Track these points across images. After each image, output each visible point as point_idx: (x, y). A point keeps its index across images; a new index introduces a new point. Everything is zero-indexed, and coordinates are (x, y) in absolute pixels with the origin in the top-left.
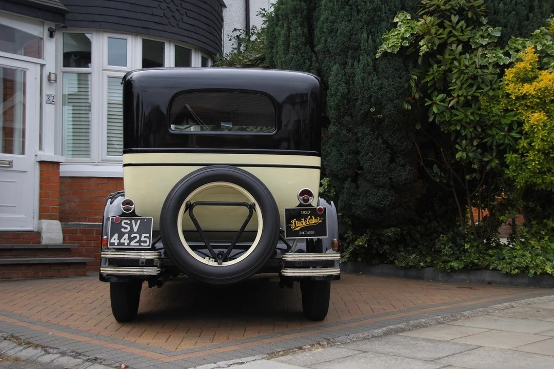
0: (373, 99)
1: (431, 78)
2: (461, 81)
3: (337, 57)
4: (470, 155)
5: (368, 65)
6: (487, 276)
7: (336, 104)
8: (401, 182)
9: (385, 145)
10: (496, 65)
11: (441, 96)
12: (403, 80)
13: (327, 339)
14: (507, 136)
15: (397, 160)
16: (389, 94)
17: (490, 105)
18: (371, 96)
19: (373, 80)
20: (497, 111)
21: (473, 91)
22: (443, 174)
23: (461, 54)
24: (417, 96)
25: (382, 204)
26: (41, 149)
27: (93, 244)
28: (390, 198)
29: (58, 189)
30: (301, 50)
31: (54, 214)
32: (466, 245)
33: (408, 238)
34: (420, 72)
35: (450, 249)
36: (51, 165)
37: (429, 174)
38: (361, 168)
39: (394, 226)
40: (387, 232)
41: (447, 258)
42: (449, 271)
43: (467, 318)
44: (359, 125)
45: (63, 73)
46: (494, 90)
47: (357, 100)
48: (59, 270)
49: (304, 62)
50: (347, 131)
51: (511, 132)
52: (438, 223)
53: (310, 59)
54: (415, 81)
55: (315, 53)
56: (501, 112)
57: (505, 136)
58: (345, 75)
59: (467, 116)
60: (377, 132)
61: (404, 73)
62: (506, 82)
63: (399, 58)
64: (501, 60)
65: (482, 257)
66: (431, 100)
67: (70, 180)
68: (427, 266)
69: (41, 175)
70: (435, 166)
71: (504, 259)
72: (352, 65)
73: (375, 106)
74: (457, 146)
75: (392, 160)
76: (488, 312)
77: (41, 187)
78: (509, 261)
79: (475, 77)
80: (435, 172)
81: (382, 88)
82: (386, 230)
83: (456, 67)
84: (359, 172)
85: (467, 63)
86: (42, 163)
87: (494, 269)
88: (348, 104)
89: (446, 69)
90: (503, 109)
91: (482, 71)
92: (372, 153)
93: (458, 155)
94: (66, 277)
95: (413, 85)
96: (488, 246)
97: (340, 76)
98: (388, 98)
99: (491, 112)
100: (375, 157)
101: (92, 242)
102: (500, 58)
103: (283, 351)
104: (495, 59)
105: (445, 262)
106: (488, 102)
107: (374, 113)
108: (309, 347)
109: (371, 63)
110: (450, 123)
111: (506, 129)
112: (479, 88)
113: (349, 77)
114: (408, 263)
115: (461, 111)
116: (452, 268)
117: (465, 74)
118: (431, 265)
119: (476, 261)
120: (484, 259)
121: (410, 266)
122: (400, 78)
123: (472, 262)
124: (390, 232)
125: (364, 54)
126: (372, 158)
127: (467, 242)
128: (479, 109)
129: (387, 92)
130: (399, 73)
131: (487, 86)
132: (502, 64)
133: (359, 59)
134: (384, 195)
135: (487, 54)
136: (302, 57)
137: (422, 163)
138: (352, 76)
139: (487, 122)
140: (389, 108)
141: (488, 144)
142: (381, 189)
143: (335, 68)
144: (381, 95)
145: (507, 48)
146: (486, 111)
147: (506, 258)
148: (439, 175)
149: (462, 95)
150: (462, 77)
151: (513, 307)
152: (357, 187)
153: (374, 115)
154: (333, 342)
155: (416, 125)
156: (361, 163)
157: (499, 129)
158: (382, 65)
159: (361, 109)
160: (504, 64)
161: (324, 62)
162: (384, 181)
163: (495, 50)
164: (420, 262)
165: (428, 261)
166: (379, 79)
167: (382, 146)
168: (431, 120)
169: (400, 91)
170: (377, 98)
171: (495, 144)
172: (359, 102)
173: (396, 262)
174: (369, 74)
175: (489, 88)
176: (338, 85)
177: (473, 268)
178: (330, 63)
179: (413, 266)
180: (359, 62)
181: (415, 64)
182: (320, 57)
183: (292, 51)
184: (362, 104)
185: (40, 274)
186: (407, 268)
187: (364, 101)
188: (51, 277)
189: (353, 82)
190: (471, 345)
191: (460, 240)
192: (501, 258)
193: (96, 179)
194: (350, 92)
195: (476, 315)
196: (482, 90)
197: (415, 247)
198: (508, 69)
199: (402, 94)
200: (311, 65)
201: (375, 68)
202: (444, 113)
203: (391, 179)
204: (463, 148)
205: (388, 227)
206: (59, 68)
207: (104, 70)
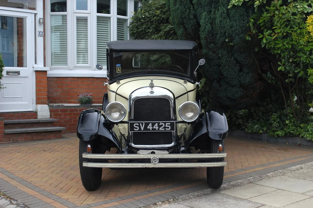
0: (227, 34)
1: (262, 21)
2: (280, 23)
3: (205, 7)
4: (288, 68)
5: (224, 13)
6: (298, 141)
7: (205, 37)
8: (246, 83)
9: (235, 62)
10: (302, 13)
11: (269, 32)
12: (245, 22)
13: (174, 197)
14: (308, 58)
15: (244, 70)
16: (237, 31)
17: (298, 38)
18: (225, 32)
19: (226, 22)
20: (302, 42)
21: (287, 30)
22: (273, 78)
23: (281, 6)
24: (254, 32)
25: (235, 97)
26: (36, 63)
27: (68, 117)
28: (240, 93)
29: (46, 87)
30: (184, 3)
31: (44, 101)
32: (286, 121)
33: (255, 114)
34: (256, 17)
35: (277, 124)
36: (42, 72)
37: (265, 78)
38: (222, 75)
39: (244, 109)
40: (240, 112)
41: (275, 129)
42: (276, 137)
43: (269, 177)
44: (219, 49)
45: (51, 16)
46: (300, 29)
47: (217, 34)
48: (45, 136)
49: (186, 10)
50: (212, 52)
51: (311, 56)
52: (273, 105)
53: (189, 8)
54: (253, 23)
55: (193, 5)
56: (305, 43)
57: (307, 58)
58: (210, 18)
59: (284, 45)
60: (230, 54)
61: (246, 17)
62: (308, 24)
63: (242, 8)
64: (305, 10)
65: (296, 129)
66: (263, 34)
67: (56, 79)
68: (264, 133)
69: (36, 79)
70: (269, 73)
71: (308, 131)
72: (215, 12)
73: (229, 38)
74: (279, 63)
75: (241, 70)
76: (284, 173)
77: (37, 86)
78: (311, 132)
79: (289, 21)
80: (268, 76)
81: (232, 27)
82: (239, 111)
83: (277, 15)
84: (221, 77)
85: (284, 12)
86: (37, 72)
87: (302, 137)
88: (212, 36)
89: (272, 15)
90: (306, 41)
91: (293, 17)
92: (228, 66)
93: (279, 69)
94: (49, 139)
95: (251, 25)
96: (302, 121)
97: (207, 19)
98: (236, 33)
99: (299, 42)
100: (229, 68)
101: (68, 116)
102: (305, 8)
103: (144, 207)
104: (302, 9)
105: (274, 131)
106: (297, 36)
107: (228, 42)
108: (161, 203)
109: (226, 12)
110: (274, 49)
111: (308, 53)
112: (291, 27)
113: (213, 20)
114: (253, 130)
115: (280, 42)
116: (278, 135)
117: (282, 19)
118: (266, 132)
119: (292, 132)
120: (297, 130)
121: (254, 132)
122: (244, 21)
123: (289, 132)
124: (241, 112)
125: (221, 6)
126: (228, 69)
127: (287, 120)
128: (292, 40)
129: (235, 30)
130: (243, 18)
131: (297, 27)
132: (306, 12)
133: (219, 9)
134: (236, 91)
135: (297, 5)
136: (185, 7)
137: (260, 71)
138: (214, 19)
139: (297, 48)
140: (237, 39)
141: (298, 62)
142: (234, 88)
143: (204, 14)
144: (232, 31)
145: (310, 2)
146: (296, 42)
147: (309, 131)
148: (271, 78)
149: (280, 32)
150: (280, 21)
151: (302, 168)
152: (220, 86)
153: (228, 43)
154: (177, 199)
155: (256, 49)
156: (222, 72)
157: (304, 54)
158: (232, 12)
159: (220, 40)
160: (308, 12)
161: (198, 10)
162: (236, 83)
163: (302, 3)
164: (260, 130)
165: (265, 130)
166: (230, 21)
167: (234, 62)
168: (263, 46)
169: (244, 29)
170: (229, 33)
171: (301, 62)
172: (219, 35)
173: (246, 129)
174: (225, 18)
175: (298, 27)
176: (206, 25)
177: (290, 136)
178: (201, 11)
179: (256, 132)
180: (218, 11)
181: (253, 12)
182: (195, 7)
183: (178, 4)
184: (220, 37)
185: (34, 138)
186: (253, 133)
187: (222, 35)
188: (41, 140)
189: (215, 23)
190: (258, 203)
191: (284, 118)
192: (306, 131)
193: (70, 78)
194: (213, 29)
195: (276, 175)
196: (293, 29)
197: (259, 120)
198: (309, 16)
199: (245, 30)
200: (190, 12)
201: (228, 14)
202: (271, 42)
203: (240, 81)
204: (283, 64)
205: (240, 109)
206: (48, 13)
207: (74, 13)
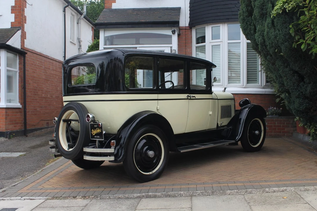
5: (270, 24)
8: (308, 94)
9: (292, 72)
15: (305, 80)
19: (272, 32)
24: (297, 38)
28: (305, 104)
30: (246, 20)
53: (250, 25)
58: (262, 31)
63: (284, 15)
72: (264, 24)
75: (301, 80)
95: (291, 31)
133: (267, 20)
136: (247, 24)
143: (258, 27)
161: (256, 25)
166: (275, 31)
189: (264, 35)
200: (251, 28)
201: (274, 24)
203: (301, 92)
206: (194, 45)
207: (210, 43)
